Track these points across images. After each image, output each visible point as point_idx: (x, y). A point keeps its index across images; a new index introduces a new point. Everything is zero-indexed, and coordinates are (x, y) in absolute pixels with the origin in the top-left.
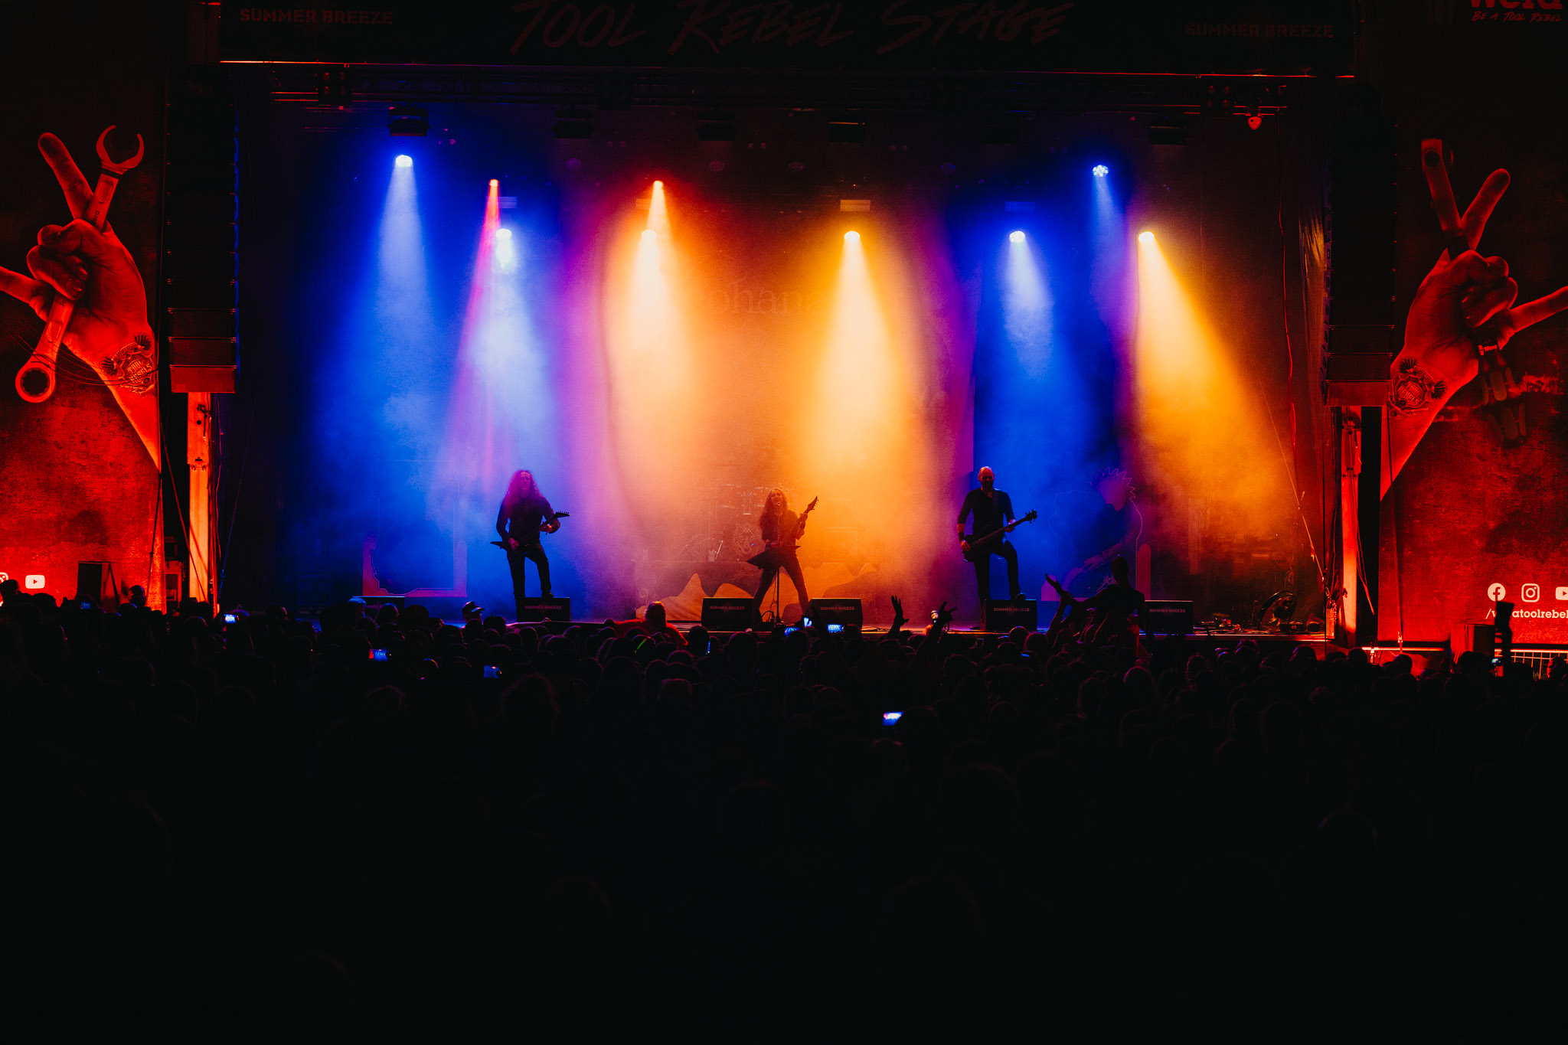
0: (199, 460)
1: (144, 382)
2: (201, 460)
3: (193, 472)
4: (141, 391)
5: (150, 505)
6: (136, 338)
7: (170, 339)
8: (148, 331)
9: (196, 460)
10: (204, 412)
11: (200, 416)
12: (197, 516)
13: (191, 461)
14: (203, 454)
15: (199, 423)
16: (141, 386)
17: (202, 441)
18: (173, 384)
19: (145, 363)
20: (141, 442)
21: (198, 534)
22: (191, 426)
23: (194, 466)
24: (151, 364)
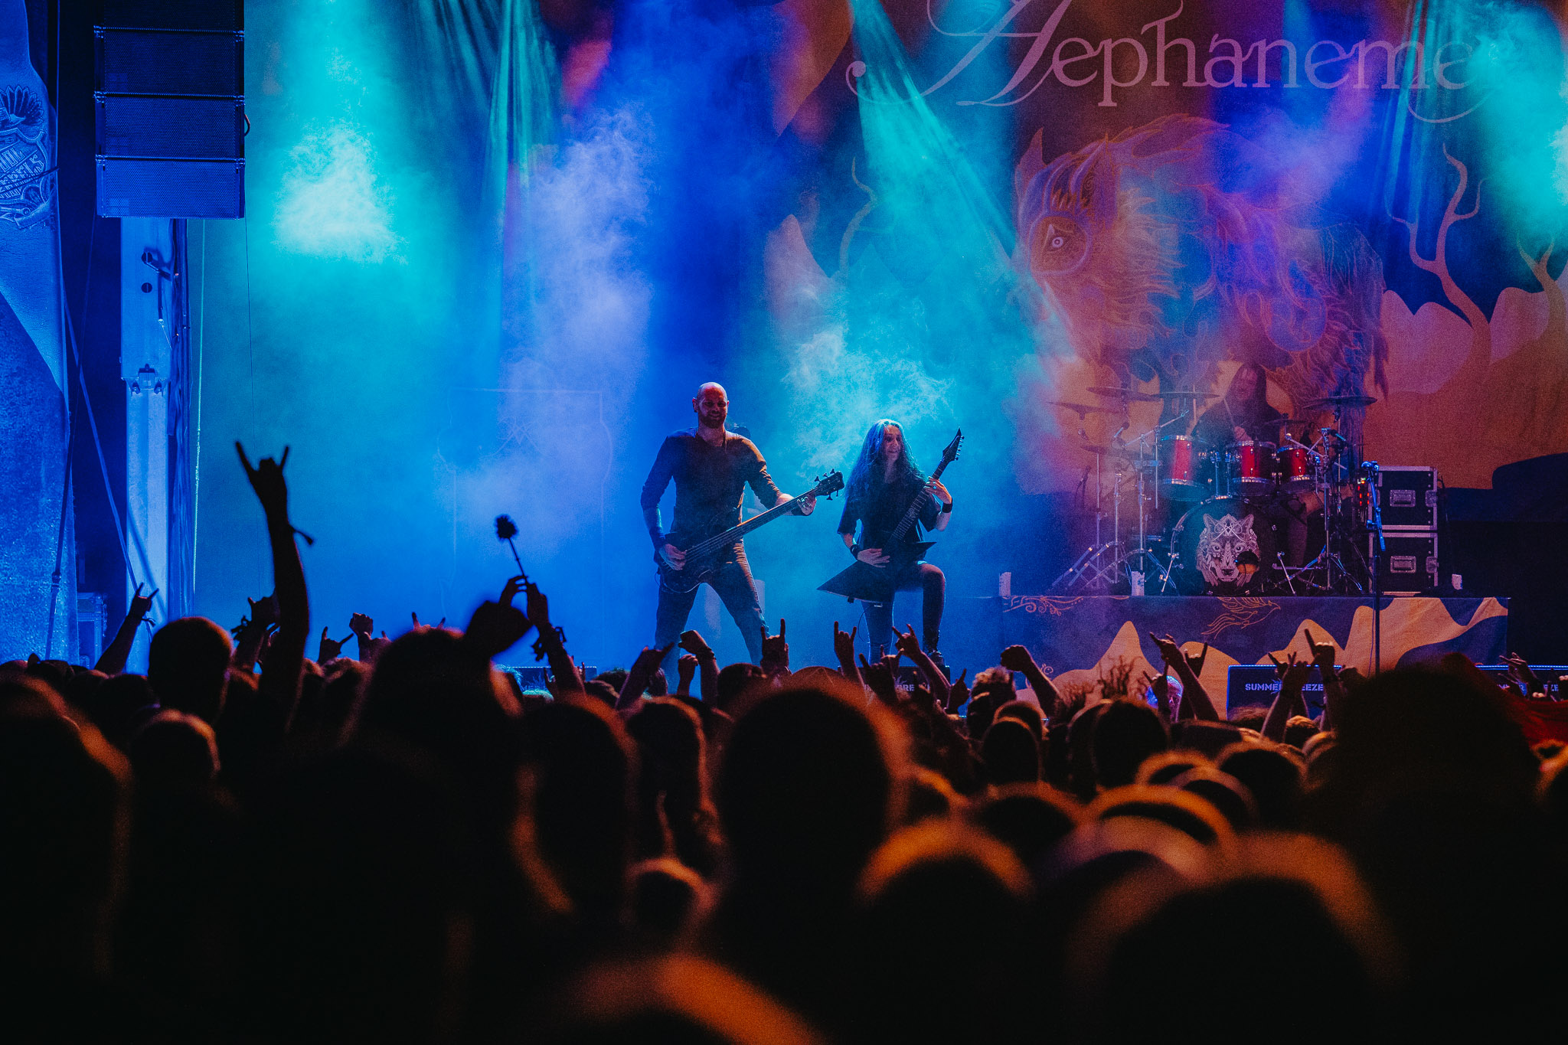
0: (147, 370)
1: (27, 196)
2: (152, 371)
3: (133, 397)
4: (19, 215)
5: (43, 469)
6: (5, 99)
7: (97, 96)
8: (33, 84)
9: (141, 371)
10: (159, 264)
11: (150, 274)
12: (144, 493)
13: (129, 371)
14: (155, 357)
15: (147, 288)
16: (21, 205)
17: (155, 327)
18: (101, 199)
19: (26, 154)
20: (20, 330)
21: (146, 531)
22: (130, 295)
23: (135, 385)
24: (41, 157)
